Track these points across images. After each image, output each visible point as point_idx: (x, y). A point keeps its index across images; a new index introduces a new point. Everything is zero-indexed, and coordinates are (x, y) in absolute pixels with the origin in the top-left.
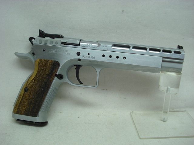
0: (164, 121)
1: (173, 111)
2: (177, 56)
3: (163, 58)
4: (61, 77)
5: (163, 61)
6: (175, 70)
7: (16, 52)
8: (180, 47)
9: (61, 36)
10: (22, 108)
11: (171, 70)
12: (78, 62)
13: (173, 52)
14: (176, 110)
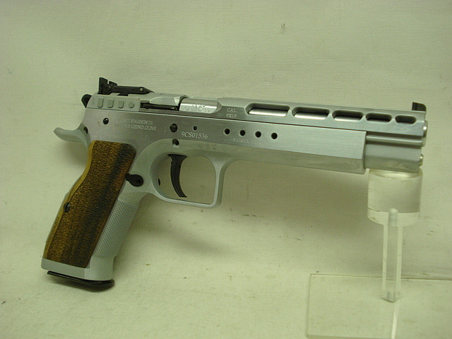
0: (388, 301)
1: (425, 276)
2: (405, 129)
3: (368, 133)
4: (138, 181)
5: (367, 142)
6: (401, 166)
7: (57, 128)
8: (416, 107)
9: (141, 89)
10: (57, 247)
11: (390, 164)
12: (175, 146)
13: (393, 120)
14: (432, 275)
